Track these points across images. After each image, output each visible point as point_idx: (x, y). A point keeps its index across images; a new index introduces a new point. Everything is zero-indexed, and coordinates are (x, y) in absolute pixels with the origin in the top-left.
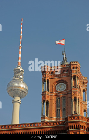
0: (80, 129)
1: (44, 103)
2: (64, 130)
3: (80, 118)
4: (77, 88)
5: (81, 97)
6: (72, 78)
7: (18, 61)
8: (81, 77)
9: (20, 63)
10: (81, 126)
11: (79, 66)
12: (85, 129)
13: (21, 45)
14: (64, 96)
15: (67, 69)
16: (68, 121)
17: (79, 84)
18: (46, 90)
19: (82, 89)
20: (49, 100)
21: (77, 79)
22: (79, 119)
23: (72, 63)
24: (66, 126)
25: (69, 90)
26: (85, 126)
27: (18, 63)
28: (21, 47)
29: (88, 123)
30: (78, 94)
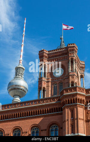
0: (78, 103)
1: (41, 91)
2: (59, 108)
3: (78, 89)
4: (74, 71)
5: (79, 84)
6: (69, 62)
7: (20, 59)
8: (79, 61)
9: (21, 61)
10: (79, 99)
11: (76, 49)
12: (83, 104)
13: (23, 43)
14: (61, 82)
15: (64, 52)
16: (64, 94)
17: (76, 69)
18: (43, 76)
19: (79, 75)
20: (46, 87)
21: (74, 62)
22: (76, 90)
23: (70, 45)
24: (61, 102)
25: (67, 74)
26: (83, 100)
27: (20, 61)
28: (23, 46)
29: (87, 95)
30: (76, 78)
